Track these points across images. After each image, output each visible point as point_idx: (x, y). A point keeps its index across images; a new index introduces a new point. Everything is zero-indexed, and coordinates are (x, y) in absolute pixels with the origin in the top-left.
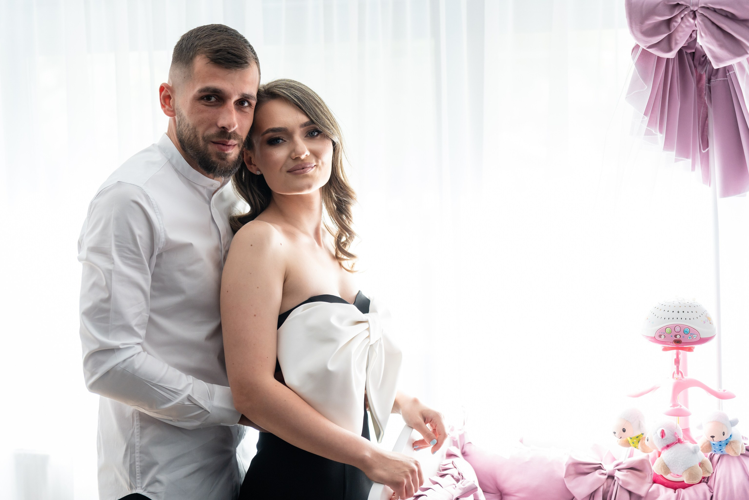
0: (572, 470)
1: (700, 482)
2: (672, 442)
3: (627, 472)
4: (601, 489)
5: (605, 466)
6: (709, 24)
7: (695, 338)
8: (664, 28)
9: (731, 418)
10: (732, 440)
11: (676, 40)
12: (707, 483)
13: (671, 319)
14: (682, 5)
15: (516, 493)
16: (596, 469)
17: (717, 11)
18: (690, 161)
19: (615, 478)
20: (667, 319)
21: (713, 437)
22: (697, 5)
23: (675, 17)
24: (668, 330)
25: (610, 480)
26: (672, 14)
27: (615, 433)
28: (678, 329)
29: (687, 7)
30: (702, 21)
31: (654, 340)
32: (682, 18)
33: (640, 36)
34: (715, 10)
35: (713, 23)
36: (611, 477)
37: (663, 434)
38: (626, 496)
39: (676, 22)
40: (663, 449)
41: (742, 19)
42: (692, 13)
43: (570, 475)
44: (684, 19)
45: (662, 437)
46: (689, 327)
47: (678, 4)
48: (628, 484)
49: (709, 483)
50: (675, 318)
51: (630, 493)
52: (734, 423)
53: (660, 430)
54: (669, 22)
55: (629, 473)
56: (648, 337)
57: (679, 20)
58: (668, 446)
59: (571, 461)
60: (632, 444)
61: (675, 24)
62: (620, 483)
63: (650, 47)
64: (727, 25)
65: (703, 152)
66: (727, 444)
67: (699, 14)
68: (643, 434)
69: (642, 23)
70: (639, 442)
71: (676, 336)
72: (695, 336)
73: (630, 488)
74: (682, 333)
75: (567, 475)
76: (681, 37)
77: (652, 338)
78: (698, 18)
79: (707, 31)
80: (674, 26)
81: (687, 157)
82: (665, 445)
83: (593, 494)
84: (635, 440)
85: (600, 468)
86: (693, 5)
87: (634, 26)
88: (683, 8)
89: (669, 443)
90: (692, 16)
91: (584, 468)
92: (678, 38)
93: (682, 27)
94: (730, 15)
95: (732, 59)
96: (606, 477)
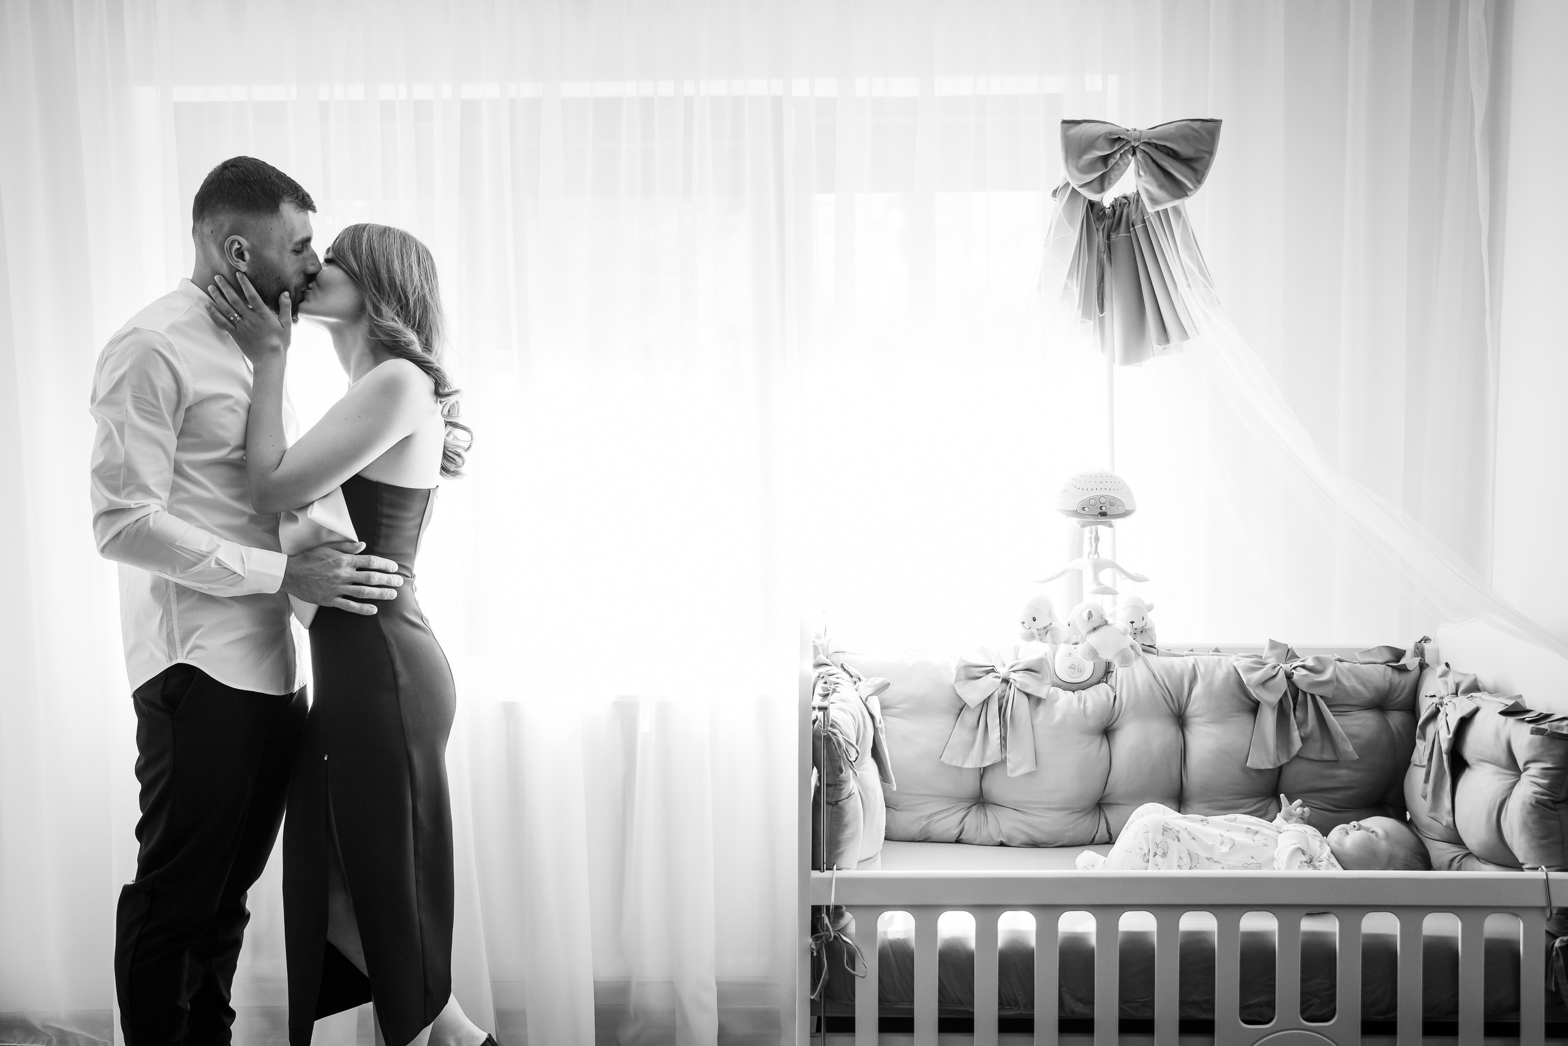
0: (963, 674)
1: (1099, 682)
2: (1098, 624)
3: (1024, 673)
4: (996, 694)
5: (998, 669)
6: (1150, 161)
7: (1121, 510)
8: (1100, 165)
9: (1147, 603)
10: (1146, 627)
11: (1110, 179)
12: (1106, 683)
13: (1094, 489)
14: (1123, 139)
15: (897, 704)
16: (988, 672)
17: (1159, 147)
18: (1092, 323)
19: (1011, 681)
20: (1090, 489)
21: (1132, 622)
22: (1139, 140)
23: (1115, 152)
24: (1092, 502)
25: (1004, 685)
26: (1112, 148)
27: (1023, 623)
28: (1103, 500)
29: (1128, 142)
30: (1143, 158)
31: (1076, 513)
32: (1121, 154)
33: (1075, 173)
34: (1156, 146)
35: (1154, 161)
36: (1006, 681)
37: (1090, 615)
38: (1025, 699)
39: (1115, 158)
40: (1089, 633)
41: (1186, 157)
42: (1132, 149)
43: (960, 680)
44: (1123, 155)
45: (1089, 619)
46: (1114, 498)
47: (1119, 138)
48: (1027, 686)
49: (1109, 683)
50: (1099, 489)
51: (1028, 695)
52: (1150, 608)
53: (1087, 612)
54: (1105, 159)
55: (1025, 674)
56: (1065, 511)
57: (1118, 156)
58: (1095, 629)
59: (962, 664)
60: (1037, 637)
61: (1112, 161)
62: (1018, 685)
63: (1082, 186)
64: (1169, 163)
65: (1101, 316)
66: (1142, 632)
67: (1140, 150)
68: (1051, 624)
69: (1080, 157)
70: (1046, 633)
71: (1101, 508)
72: (1120, 508)
73: (1028, 691)
74: (1107, 505)
75: (957, 680)
76: (1116, 176)
77: (1074, 511)
78: (1139, 155)
79: (1147, 169)
80: (1111, 163)
81: (1090, 319)
82: (1092, 628)
83: (986, 702)
84: (1042, 632)
85: (993, 671)
86: (1135, 140)
87: (1070, 161)
88: (1124, 142)
89: (1095, 625)
90: (1132, 152)
91: (976, 672)
92: (1113, 177)
93: (1119, 164)
94: (1171, 153)
95: (1170, 201)
96: (1000, 680)
